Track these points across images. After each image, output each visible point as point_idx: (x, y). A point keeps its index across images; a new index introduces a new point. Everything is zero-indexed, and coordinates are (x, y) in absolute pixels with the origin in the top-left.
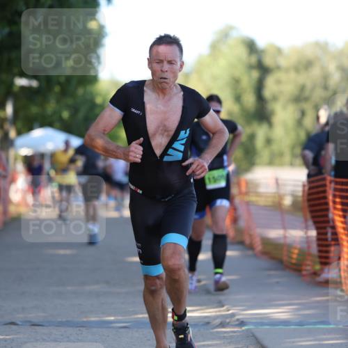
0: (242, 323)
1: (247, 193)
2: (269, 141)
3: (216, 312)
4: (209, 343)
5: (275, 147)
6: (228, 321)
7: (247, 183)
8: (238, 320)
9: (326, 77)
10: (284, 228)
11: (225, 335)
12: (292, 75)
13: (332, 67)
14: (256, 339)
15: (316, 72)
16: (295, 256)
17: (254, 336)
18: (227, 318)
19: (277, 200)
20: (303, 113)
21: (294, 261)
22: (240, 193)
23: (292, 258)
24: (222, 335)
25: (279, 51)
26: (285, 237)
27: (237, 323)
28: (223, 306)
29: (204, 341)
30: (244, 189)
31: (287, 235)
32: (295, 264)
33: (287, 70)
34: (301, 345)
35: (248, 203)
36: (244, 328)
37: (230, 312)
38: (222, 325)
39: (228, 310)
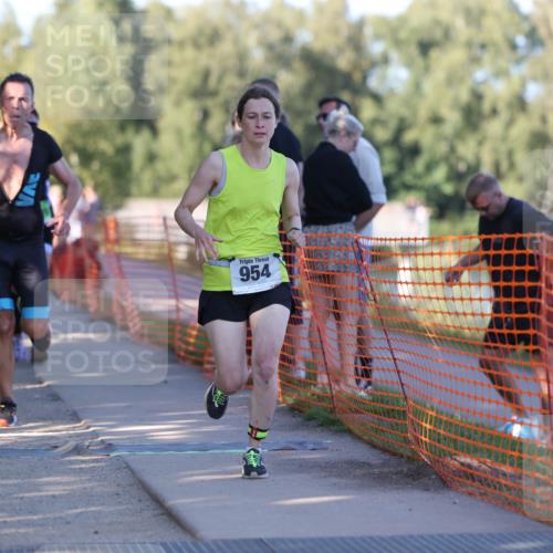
0: (109, 447)
1: (117, 241)
2: (151, 158)
3: (67, 430)
4: (58, 479)
5: (160, 167)
6: (87, 443)
7: (117, 224)
8: (102, 441)
9: (242, 56)
10: (177, 296)
11: (83, 466)
12: (190, 52)
13: (251, 41)
14: (133, 472)
15: (226, 47)
16: (192, 340)
17: (128, 467)
18: (86, 439)
19: (166, 251)
20: (206, 115)
21: (191, 348)
22: (107, 240)
23: (188, 343)
24: (77, 466)
25: (169, 14)
26: (178, 310)
27: (102, 446)
28: (79, 420)
29: (49, 475)
30: (112, 234)
31: (181, 306)
32: (192, 353)
33: (181, 44)
34: (203, 481)
35: (119, 256)
36: (112, 455)
37: (91, 429)
38: (78, 450)
39: (88, 428)
